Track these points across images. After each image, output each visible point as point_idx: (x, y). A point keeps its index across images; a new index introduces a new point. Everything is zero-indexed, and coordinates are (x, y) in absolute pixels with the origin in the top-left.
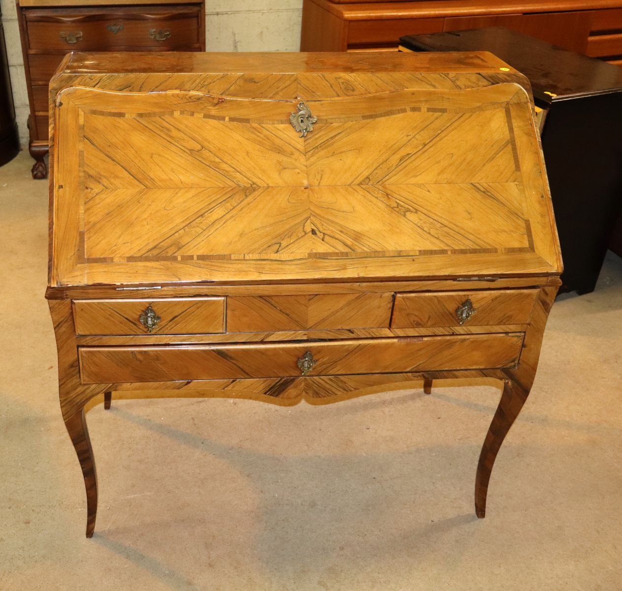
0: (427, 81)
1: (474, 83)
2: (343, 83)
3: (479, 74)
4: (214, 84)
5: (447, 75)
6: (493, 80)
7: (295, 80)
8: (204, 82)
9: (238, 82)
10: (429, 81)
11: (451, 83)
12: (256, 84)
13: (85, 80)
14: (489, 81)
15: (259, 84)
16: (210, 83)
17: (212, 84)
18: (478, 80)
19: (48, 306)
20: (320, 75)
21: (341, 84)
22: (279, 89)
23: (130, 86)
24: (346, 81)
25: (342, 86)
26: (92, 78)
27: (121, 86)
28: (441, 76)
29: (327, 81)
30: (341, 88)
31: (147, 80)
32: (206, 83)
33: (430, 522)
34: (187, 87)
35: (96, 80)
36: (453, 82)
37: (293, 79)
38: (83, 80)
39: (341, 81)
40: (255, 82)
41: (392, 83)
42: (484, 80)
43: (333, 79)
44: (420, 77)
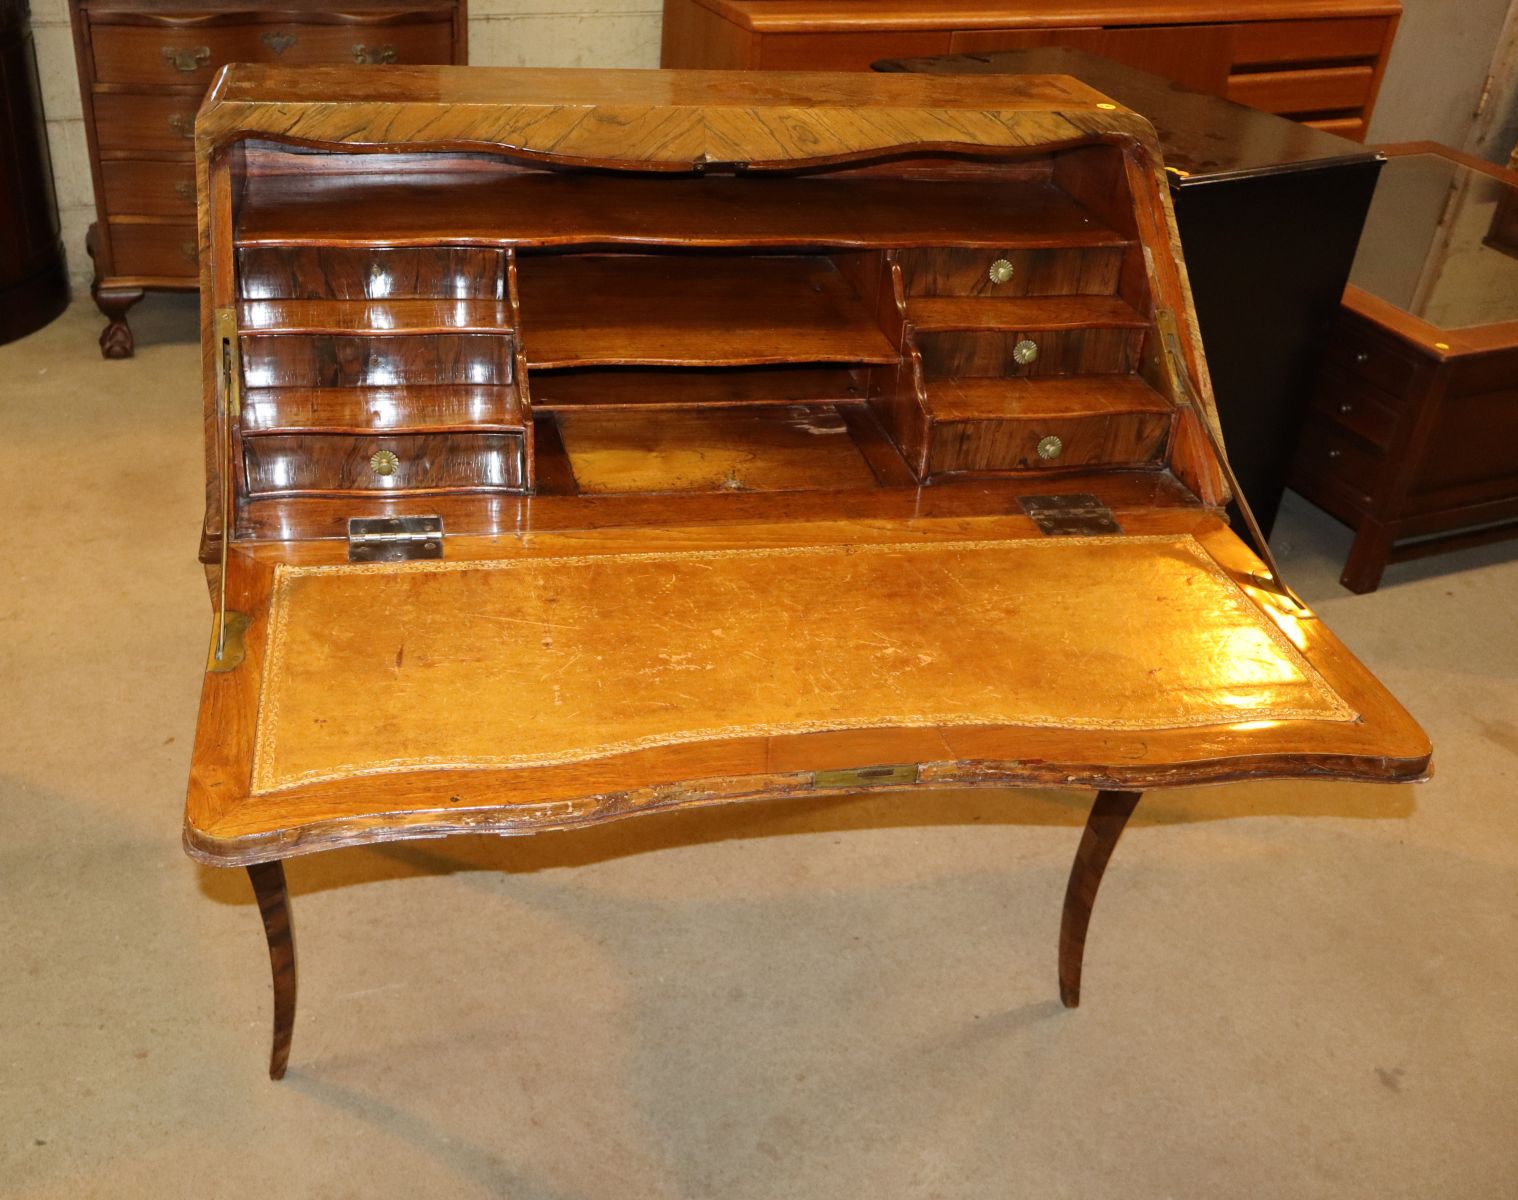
0: (960, 127)
1: (1049, 131)
2: (794, 128)
3: (1059, 114)
4: (537, 125)
5: (997, 115)
6: (1086, 125)
7: (699, 121)
8: (517, 121)
9: (585, 122)
10: (962, 125)
11: (1004, 129)
12: (623, 128)
13: (271, 115)
14: (1078, 127)
15: (627, 127)
16: (529, 124)
17: (533, 126)
18: (1058, 125)
19: (205, 578)
20: (748, 110)
21: (790, 128)
22: (669, 138)
23: (364, 129)
24: (799, 124)
25: (795, 134)
26: (285, 111)
27: (345, 127)
28: (985, 116)
29: (763, 123)
30: (791, 137)
31: (400, 115)
32: (520, 124)
33: (973, 1019)
34: (483, 132)
35: (293, 115)
36: (1008, 128)
37: (694, 117)
38: (267, 114)
39: (790, 123)
40: (620, 124)
41: (890, 128)
42: (1069, 125)
43: (774, 119)
44: (945, 117)
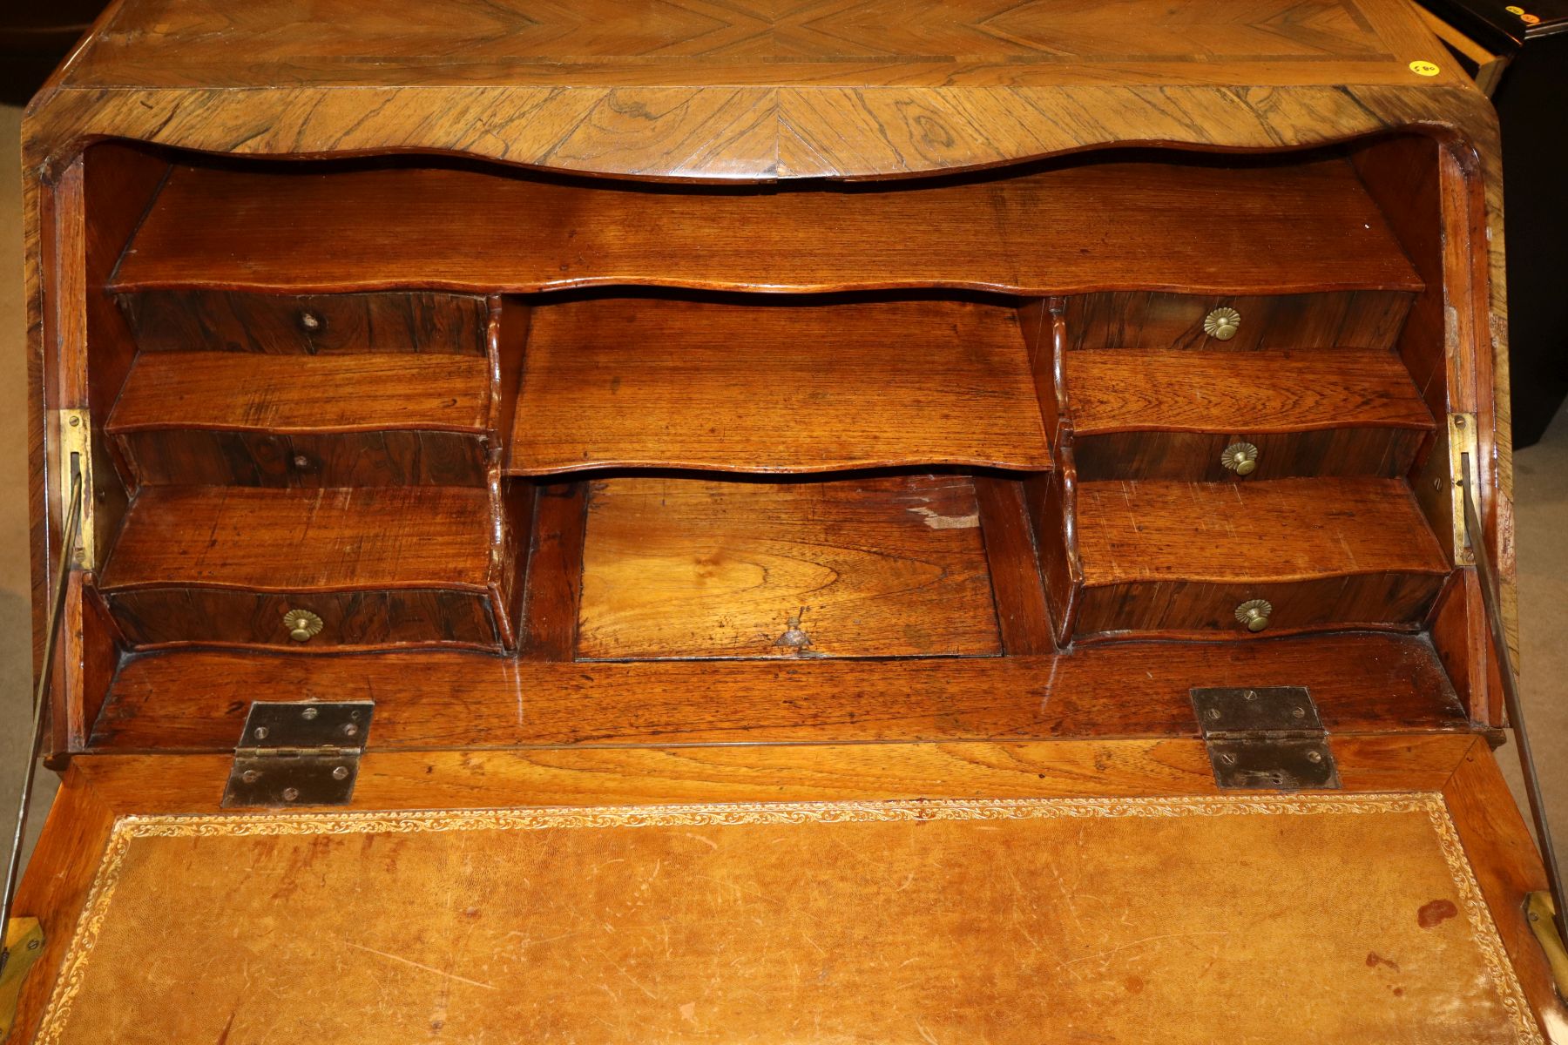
0: (1180, 115)
1: (1324, 120)
2: (918, 120)
3: (1344, 89)
4: (523, 121)
5: (1242, 92)
6: (1386, 110)
7: (771, 111)
8: (494, 115)
9: (595, 115)
10: (1185, 113)
11: (1251, 117)
12: (651, 124)
13: (131, 110)
14: (1372, 114)
15: (659, 123)
16: (512, 120)
17: (517, 122)
18: (1339, 110)
20: (848, 91)
21: (911, 121)
22: (721, 140)
23: (267, 130)
24: (928, 114)
25: (918, 132)
26: (150, 103)
27: (238, 128)
28: (1224, 96)
29: (870, 112)
30: (911, 135)
31: (320, 108)
32: (497, 120)
34: (441, 133)
35: (163, 109)
36: (1258, 116)
37: (764, 104)
38: (125, 109)
39: (913, 111)
40: (648, 116)
41: (1068, 119)
42: (1358, 111)
43: (887, 105)
44: (1158, 97)
